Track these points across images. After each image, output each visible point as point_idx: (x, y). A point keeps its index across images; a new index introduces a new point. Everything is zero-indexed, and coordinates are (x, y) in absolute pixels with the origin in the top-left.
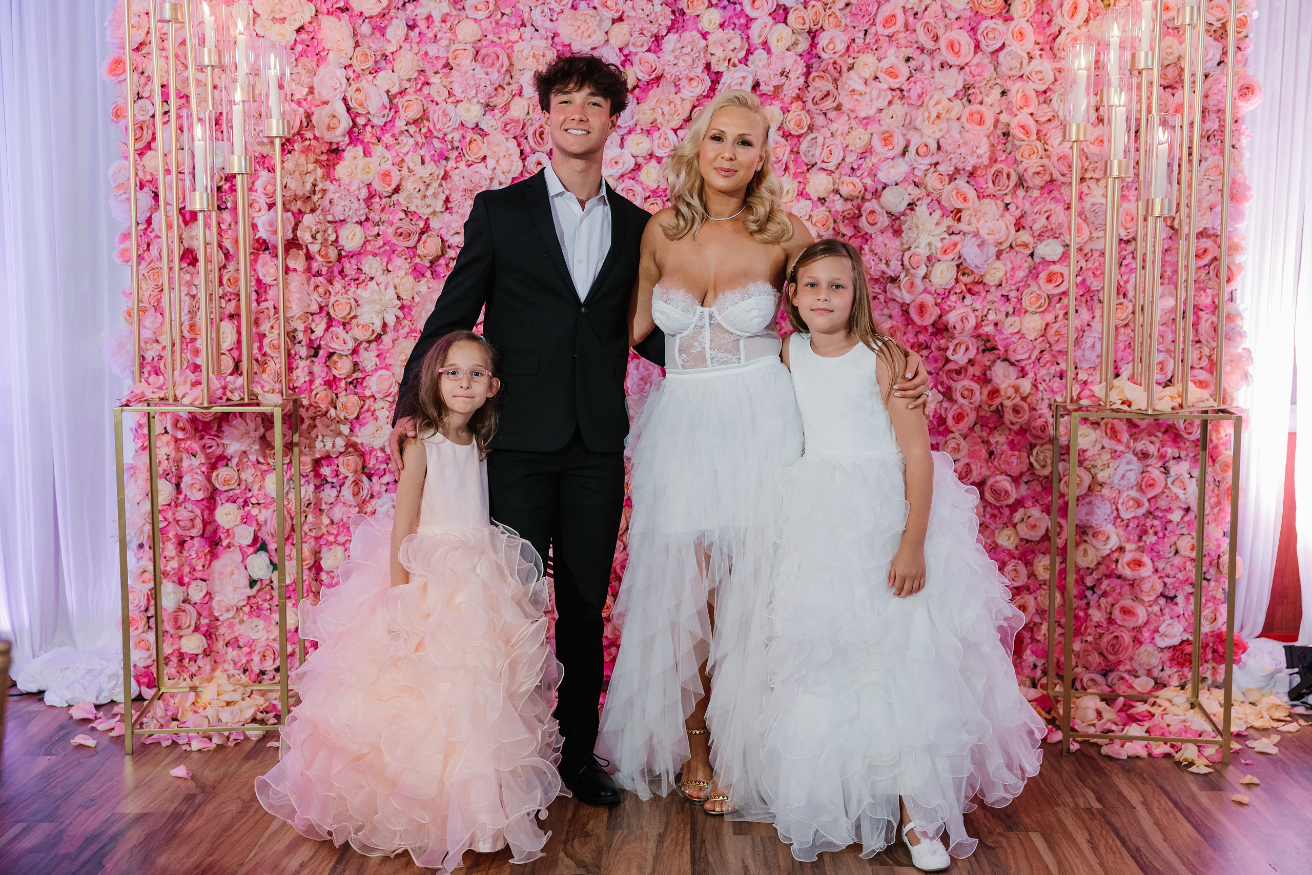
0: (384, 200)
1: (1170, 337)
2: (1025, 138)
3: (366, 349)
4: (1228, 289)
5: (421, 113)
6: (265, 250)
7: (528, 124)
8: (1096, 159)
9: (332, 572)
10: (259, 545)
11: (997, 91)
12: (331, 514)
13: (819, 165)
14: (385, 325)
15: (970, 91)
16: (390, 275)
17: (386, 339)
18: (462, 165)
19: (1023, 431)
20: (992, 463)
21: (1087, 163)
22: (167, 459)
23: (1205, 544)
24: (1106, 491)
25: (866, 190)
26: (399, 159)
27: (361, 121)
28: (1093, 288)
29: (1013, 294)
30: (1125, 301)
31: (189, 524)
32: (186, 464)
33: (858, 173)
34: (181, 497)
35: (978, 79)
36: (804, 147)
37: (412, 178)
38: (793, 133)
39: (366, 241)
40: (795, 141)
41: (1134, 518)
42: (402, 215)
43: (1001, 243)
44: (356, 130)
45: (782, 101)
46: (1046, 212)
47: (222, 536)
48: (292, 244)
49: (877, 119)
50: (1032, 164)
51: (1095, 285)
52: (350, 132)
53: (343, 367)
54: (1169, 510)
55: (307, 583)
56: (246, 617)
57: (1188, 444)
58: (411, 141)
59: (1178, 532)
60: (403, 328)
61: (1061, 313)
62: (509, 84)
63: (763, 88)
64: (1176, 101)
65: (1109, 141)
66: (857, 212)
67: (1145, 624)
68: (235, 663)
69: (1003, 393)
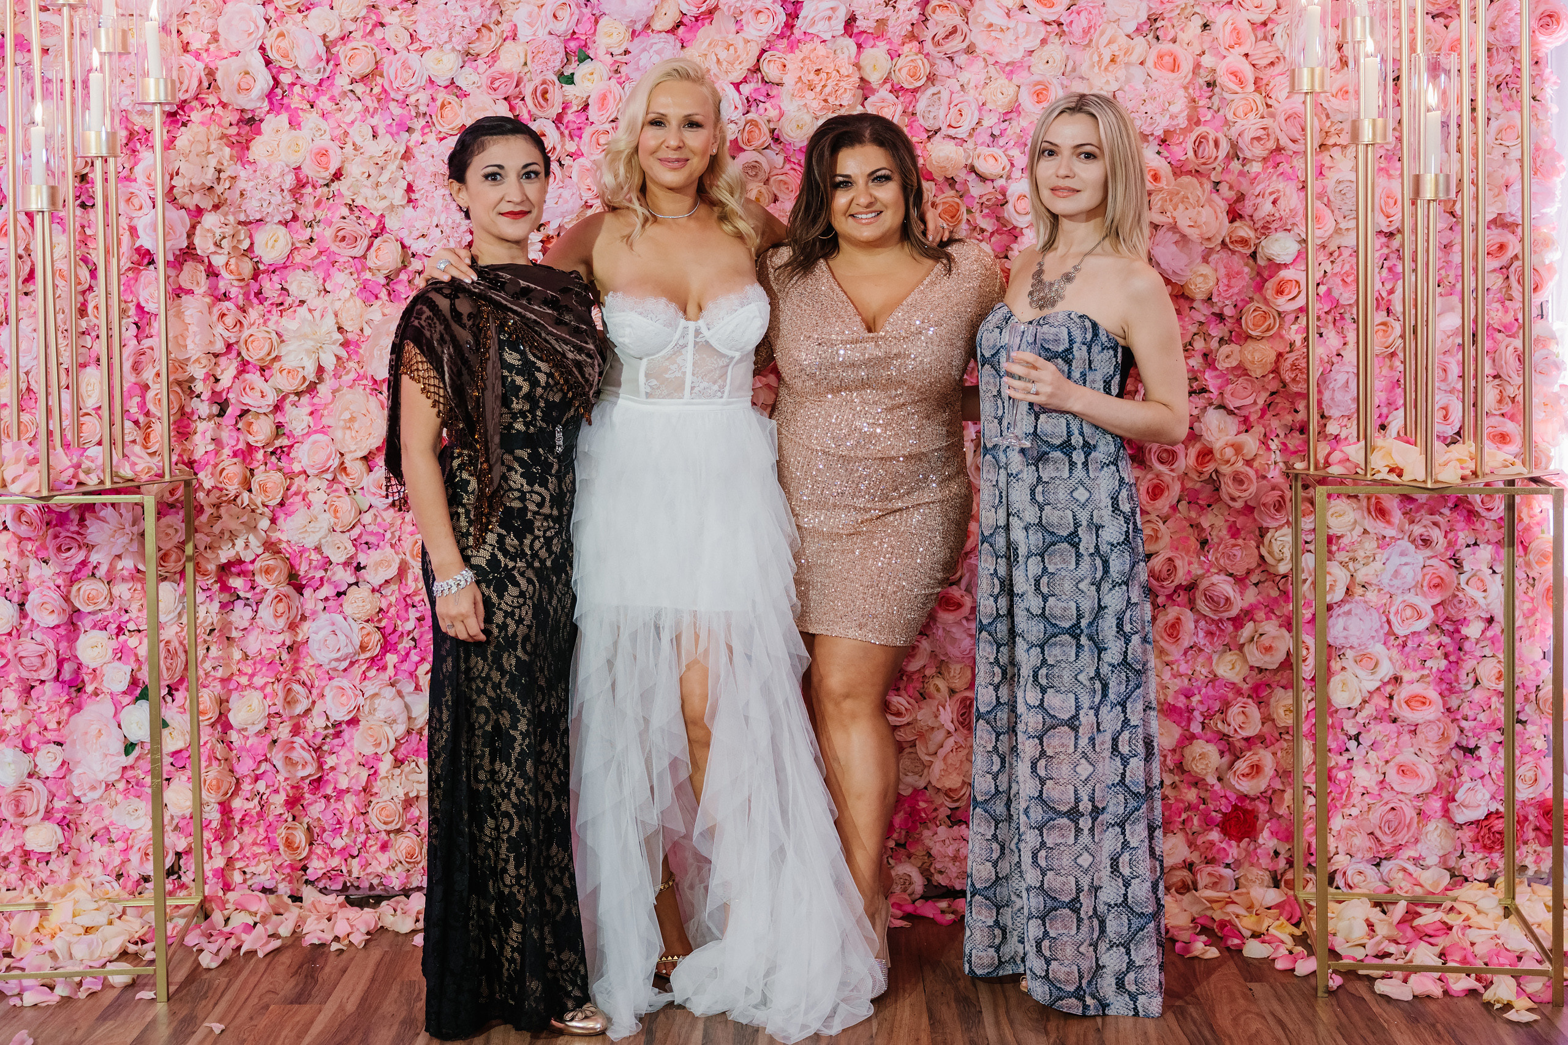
0: (319, 190)
1: (1454, 370)
2: (1237, 88)
3: (294, 404)
4: (1537, 299)
5: (373, 66)
6: (149, 263)
7: (525, 79)
8: (1339, 117)
9: (245, 729)
10: (139, 691)
11: (1198, 22)
12: (243, 644)
13: (945, 131)
14: (320, 370)
15: (1158, 24)
16: (329, 297)
17: (323, 389)
18: (431, 139)
19: (1248, 509)
20: (1206, 557)
21: (1328, 124)
22: (7, 568)
23: (1517, 670)
24: (1371, 596)
25: (1012, 165)
26: (340, 132)
27: (285, 79)
28: (1342, 302)
29: (1228, 311)
30: (1391, 320)
31: (37, 662)
32: (32, 575)
33: (1002, 142)
34: (27, 622)
35: (1169, 6)
36: (921, 105)
37: (358, 159)
38: (906, 86)
39: (294, 249)
40: (908, 97)
41: (1414, 633)
42: (345, 211)
43: (1209, 239)
44: (279, 91)
45: (890, 41)
46: (1271, 194)
47: (86, 678)
48: (187, 254)
49: (1026, 64)
50: (1249, 126)
51: (1346, 297)
52: (270, 95)
53: (261, 431)
54: (1464, 621)
55: (208, 746)
56: (120, 798)
57: (1487, 525)
58: (358, 106)
59: (1478, 654)
60: (348, 373)
61: (1298, 339)
62: (498, 23)
63: (861, 24)
64: (1451, 35)
65: (1357, 92)
66: (1000, 197)
67: (1435, 789)
68: (104, 867)
69: (1218, 456)
